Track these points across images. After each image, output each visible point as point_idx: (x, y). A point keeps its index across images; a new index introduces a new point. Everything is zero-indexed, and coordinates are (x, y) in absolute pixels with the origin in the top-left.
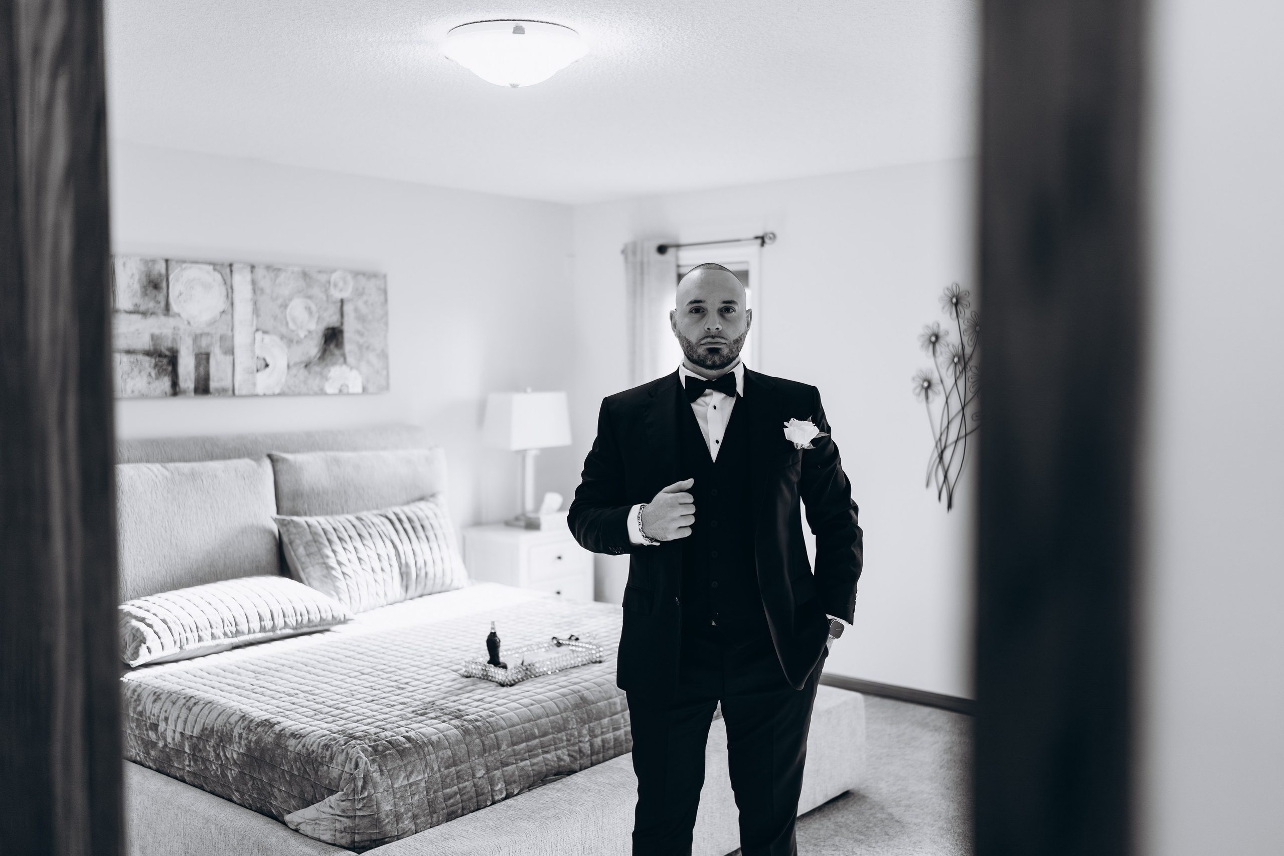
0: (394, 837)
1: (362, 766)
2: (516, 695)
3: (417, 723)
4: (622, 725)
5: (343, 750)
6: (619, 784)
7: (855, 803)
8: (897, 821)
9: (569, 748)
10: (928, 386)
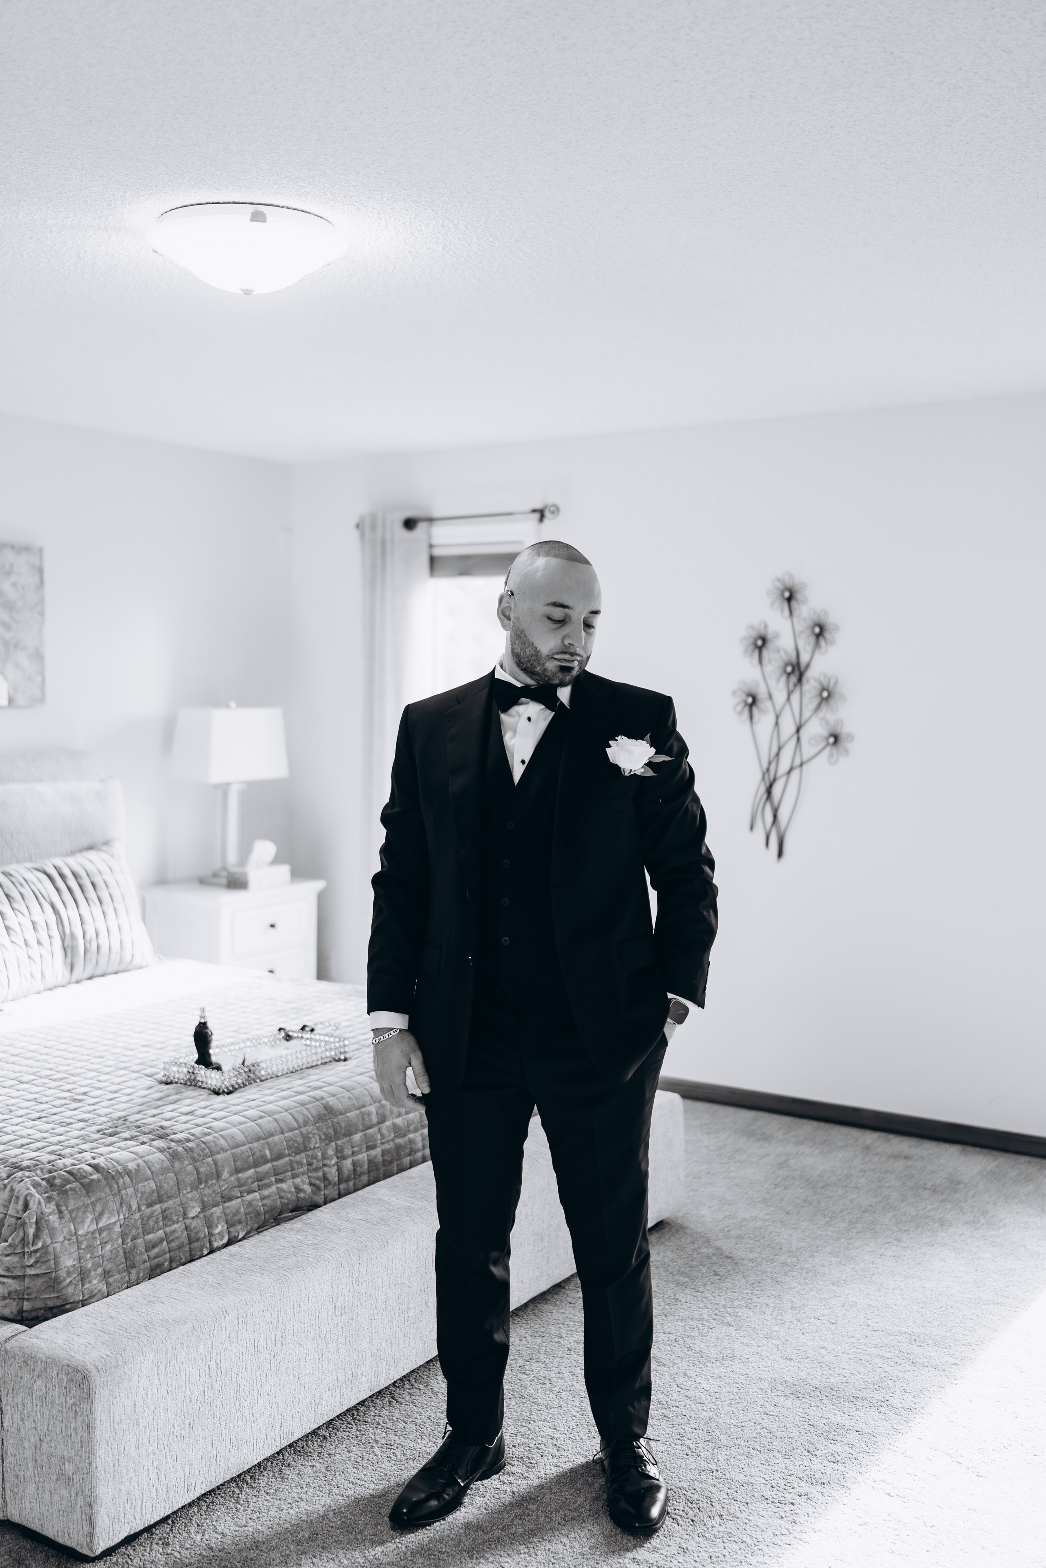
0: (78, 1302)
1: (33, 1206)
2: (238, 1105)
3: (105, 1146)
4: (379, 1142)
5: (5, 1186)
6: (379, 1221)
7: (673, 1235)
8: (728, 1257)
9: (310, 1174)
10: (752, 702)
